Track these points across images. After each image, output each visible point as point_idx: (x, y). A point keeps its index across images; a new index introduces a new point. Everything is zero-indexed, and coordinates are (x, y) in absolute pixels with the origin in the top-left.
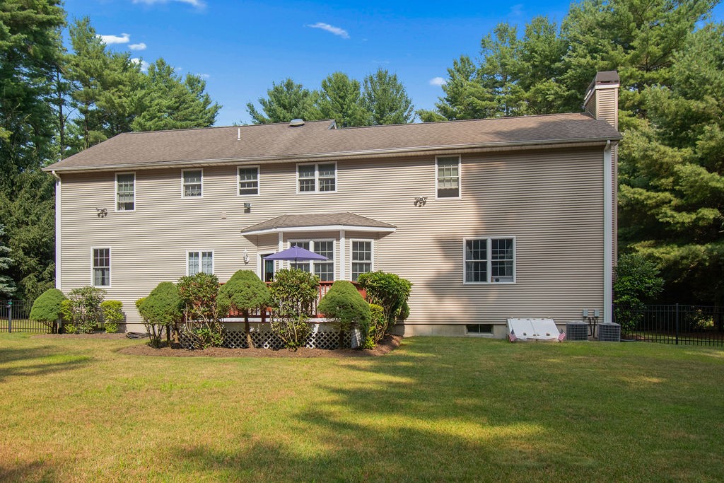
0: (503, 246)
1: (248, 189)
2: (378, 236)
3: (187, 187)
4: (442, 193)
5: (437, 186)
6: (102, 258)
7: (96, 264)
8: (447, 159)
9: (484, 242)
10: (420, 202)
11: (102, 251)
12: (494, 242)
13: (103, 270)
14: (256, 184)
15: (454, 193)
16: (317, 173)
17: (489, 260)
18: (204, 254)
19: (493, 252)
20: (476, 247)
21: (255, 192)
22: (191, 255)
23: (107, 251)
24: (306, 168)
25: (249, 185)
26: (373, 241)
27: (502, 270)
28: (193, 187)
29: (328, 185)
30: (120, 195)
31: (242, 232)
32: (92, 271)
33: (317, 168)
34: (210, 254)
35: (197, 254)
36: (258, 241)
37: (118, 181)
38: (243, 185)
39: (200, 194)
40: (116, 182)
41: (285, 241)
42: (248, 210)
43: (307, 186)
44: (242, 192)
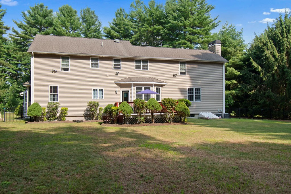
0: (198, 90)
1: (117, 67)
2: (162, 86)
3: (92, 64)
4: (181, 73)
5: (179, 71)
6: (54, 90)
7: (51, 92)
8: (182, 63)
9: (193, 89)
10: (175, 76)
11: (54, 87)
12: (195, 89)
13: (54, 95)
14: (120, 65)
15: (184, 73)
16: (142, 63)
17: (194, 95)
18: (100, 90)
19: (195, 92)
20: (190, 91)
21: (120, 68)
22: (94, 90)
23: (57, 87)
24: (138, 61)
25: (117, 65)
26: (161, 87)
27: (198, 98)
28: (95, 64)
29: (145, 68)
30: (62, 65)
31: (114, 82)
32: (49, 95)
33: (142, 61)
34: (102, 90)
35: (97, 90)
36: (121, 86)
37: (62, 59)
38: (114, 65)
39: (98, 67)
40: (61, 59)
41: (134, 86)
42: (117, 74)
43: (138, 67)
44: (115, 68)
